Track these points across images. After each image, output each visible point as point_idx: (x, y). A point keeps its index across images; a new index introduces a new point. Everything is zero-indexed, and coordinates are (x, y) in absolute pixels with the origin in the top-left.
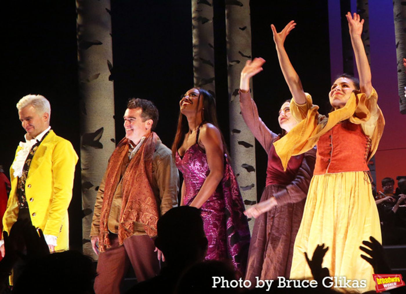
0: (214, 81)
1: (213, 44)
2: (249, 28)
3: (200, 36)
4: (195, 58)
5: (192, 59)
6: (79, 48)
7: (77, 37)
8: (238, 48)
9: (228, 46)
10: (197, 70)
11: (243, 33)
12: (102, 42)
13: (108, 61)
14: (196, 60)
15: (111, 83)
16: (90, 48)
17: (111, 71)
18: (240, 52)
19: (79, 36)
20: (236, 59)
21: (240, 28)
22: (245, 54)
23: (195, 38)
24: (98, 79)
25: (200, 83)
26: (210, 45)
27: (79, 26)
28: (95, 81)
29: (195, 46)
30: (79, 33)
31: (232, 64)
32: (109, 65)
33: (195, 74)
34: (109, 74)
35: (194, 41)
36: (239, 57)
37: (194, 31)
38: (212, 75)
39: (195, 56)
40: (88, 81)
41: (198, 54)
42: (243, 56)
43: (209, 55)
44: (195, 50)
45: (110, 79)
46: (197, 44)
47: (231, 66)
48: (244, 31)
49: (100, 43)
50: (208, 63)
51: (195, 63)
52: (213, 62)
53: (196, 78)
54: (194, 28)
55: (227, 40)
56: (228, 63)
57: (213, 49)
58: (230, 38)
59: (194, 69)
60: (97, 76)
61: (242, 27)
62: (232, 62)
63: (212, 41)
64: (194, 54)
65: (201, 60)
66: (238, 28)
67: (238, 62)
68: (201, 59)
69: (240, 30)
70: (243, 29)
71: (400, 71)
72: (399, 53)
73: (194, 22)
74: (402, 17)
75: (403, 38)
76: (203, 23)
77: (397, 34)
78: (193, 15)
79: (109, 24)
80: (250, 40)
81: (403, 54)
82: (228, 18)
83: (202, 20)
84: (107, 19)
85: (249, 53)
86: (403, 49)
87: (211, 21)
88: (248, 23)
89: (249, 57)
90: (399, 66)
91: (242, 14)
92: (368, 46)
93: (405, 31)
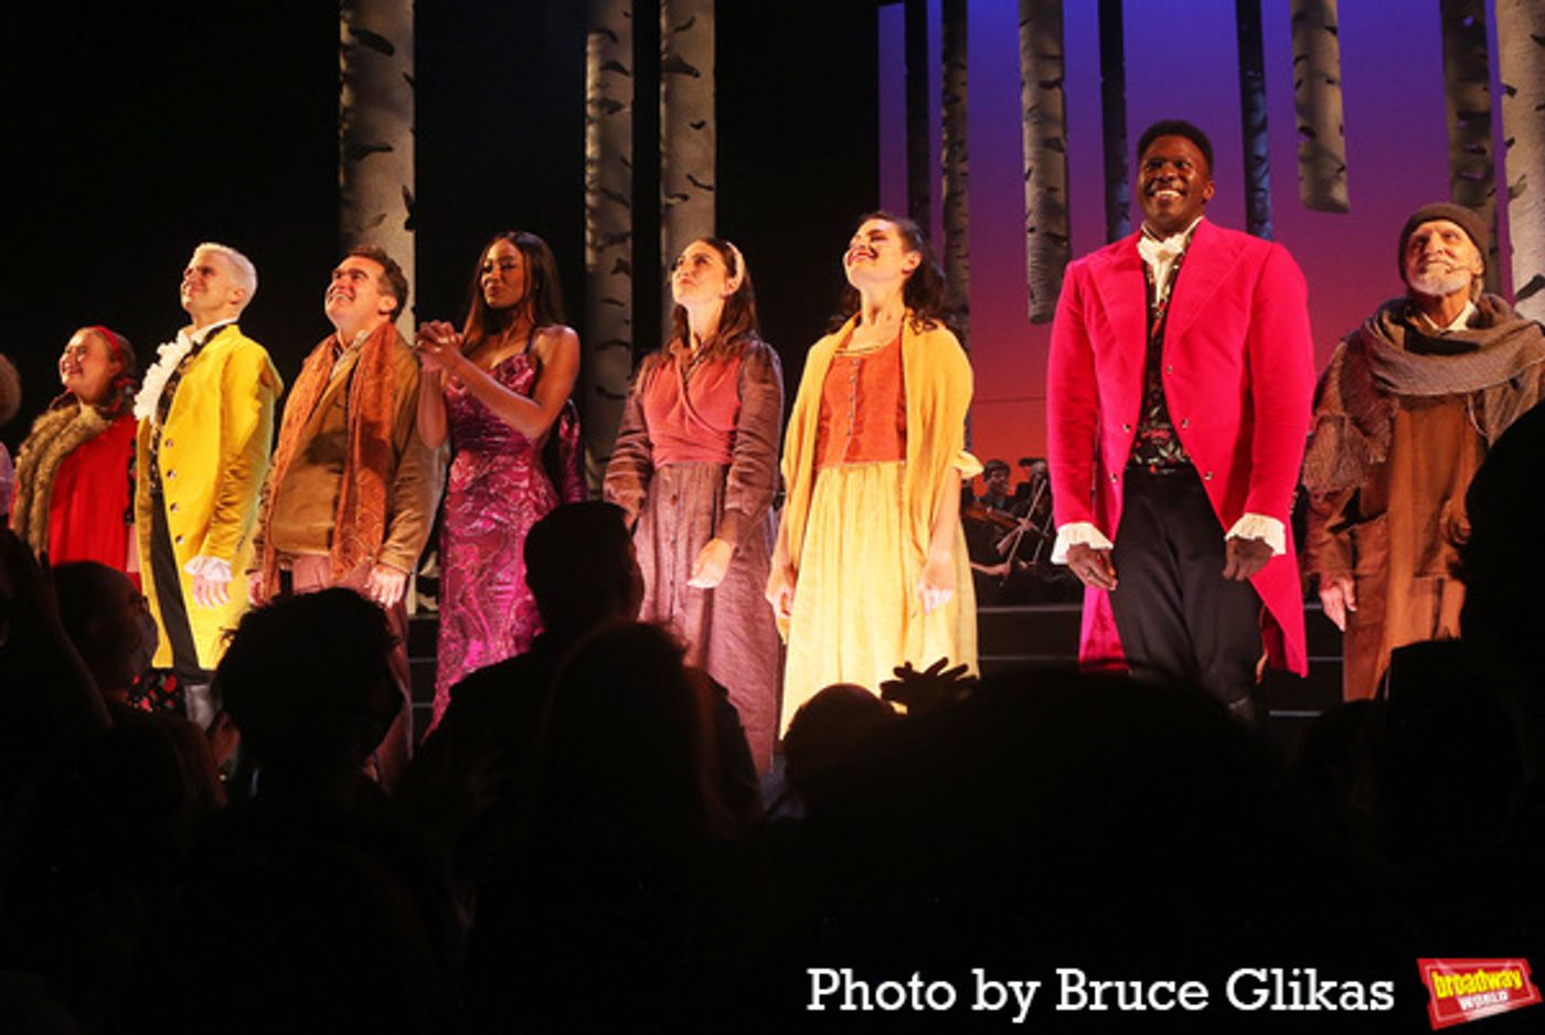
0: (629, 241)
1: (630, 160)
2: (711, 125)
3: (604, 142)
4: (591, 187)
5: (583, 189)
6: (343, 158)
7: (341, 134)
8: (685, 169)
9: (664, 163)
10: (595, 213)
11: (699, 134)
12: (393, 145)
13: (405, 188)
14: (593, 193)
15: (410, 236)
16: (367, 159)
17: (410, 209)
18: (689, 177)
19: (345, 132)
20: (680, 191)
21: (693, 125)
22: (700, 182)
23: (592, 145)
24: (381, 227)
25: (599, 243)
26: (624, 161)
27: (346, 109)
28: (375, 229)
29: (592, 162)
30: (346, 126)
31: (673, 201)
32: (407, 197)
33: (590, 223)
34: (406, 215)
35: (590, 151)
36: (688, 189)
37: (591, 130)
38: (627, 226)
39: (592, 182)
40: (360, 229)
41: (599, 178)
42: (696, 184)
43: (621, 182)
44: (590, 171)
45: (408, 226)
46: (596, 156)
47: (669, 206)
48: (701, 131)
49: (389, 149)
50: (619, 199)
51: (590, 199)
52: (628, 197)
53: (592, 231)
54: (592, 121)
55: (662, 148)
56: (664, 199)
57: (629, 171)
58: (669, 144)
59: (587, 212)
60: (381, 218)
61: (696, 122)
62: (671, 197)
63: (627, 151)
64: (588, 179)
65: (604, 192)
66: (687, 124)
67: (685, 198)
68: (604, 190)
69: (692, 130)
70: (699, 126)
71: (1032, 230)
72: (1031, 191)
73: (590, 110)
74: (1042, 116)
75: (1041, 159)
76: (611, 112)
77: (1028, 150)
78: (590, 95)
79: (410, 108)
80: (712, 151)
81: (1040, 193)
82: (666, 101)
83: (609, 106)
84: (405, 95)
85: (708, 178)
86: (1040, 183)
87: (628, 109)
88: (708, 114)
89: (709, 188)
90: (1031, 221)
91: (698, 93)
92: (964, 174)
93: (1047, 144)
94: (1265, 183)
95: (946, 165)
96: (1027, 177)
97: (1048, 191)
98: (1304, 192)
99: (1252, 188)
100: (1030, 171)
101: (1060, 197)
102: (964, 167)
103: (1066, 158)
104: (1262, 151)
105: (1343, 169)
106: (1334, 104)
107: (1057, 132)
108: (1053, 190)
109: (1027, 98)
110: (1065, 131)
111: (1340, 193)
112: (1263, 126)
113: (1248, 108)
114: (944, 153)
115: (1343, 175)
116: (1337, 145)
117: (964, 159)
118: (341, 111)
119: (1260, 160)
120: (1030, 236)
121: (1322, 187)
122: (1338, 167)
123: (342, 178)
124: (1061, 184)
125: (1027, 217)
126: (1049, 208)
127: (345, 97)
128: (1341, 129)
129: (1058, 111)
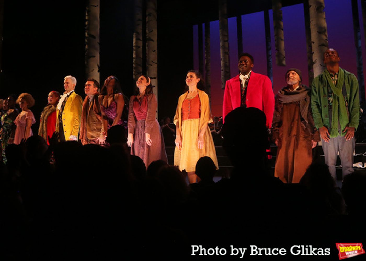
1: (142, 57)
2: (156, 51)
3: (137, 54)
5: (133, 63)
6: (86, 59)
7: (86, 54)
8: (151, 60)
9: (147, 58)
10: (135, 68)
11: (154, 53)
15: (99, 73)
16: (90, 59)
17: (99, 68)
22: (154, 62)
26: (140, 58)
27: (87, 49)
28: (92, 72)
29: (134, 58)
30: (87, 52)
31: (149, 66)
32: (98, 65)
33: (134, 70)
35: (134, 56)
36: (152, 63)
37: (134, 52)
40: (89, 72)
41: (136, 61)
43: (140, 62)
45: (98, 71)
47: (148, 67)
49: (95, 57)
51: (134, 65)
52: (141, 65)
54: (134, 50)
55: (147, 56)
56: (147, 66)
57: (142, 60)
59: (133, 68)
60: (93, 70)
61: (153, 50)
64: (134, 61)
65: (136, 64)
67: (151, 65)
69: (153, 52)
70: (154, 51)
71: (222, 70)
72: (222, 63)
73: (134, 48)
74: (224, 47)
75: (224, 56)
76: (138, 48)
77: (221, 55)
78: (134, 45)
79: (99, 49)
80: (156, 56)
81: (223, 63)
82: (148, 46)
83: (138, 47)
84: (98, 46)
85: (156, 61)
86: (224, 61)
87: (141, 48)
88: (156, 48)
89: (156, 63)
90: (222, 69)
91: (154, 45)
92: (209, 59)
93: (225, 53)
94: (271, 60)
95: (206, 57)
96: (221, 60)
97: (225, 62)
98: (277, 62)
99: (268, 61)
100: (222, 59)
101: (228, 64)
102: (209, 58)
103: (229, 56)
104: (270, 54)
105: (285, 57)
106: (283, 44)
107: (227, 51)
108: (226, 62)
109: (221, 44)
110: (229, 50)
111: (284, 62)
112: (270, 49)
113: (267, 45)
114: (205, 55)
115: (285, 59)
116: (283, 53)
117: (209, 56)
118: (86, 49)
119: (270, 55)
120: (222, 72)
121: (280, 62)
122: (283, 57)
123: (86, 63)
124: (228, 61)
125: (221, 68)
126: (225, 66)
127: (87, 47)
128: (284, 49)
129: (227, 46)
